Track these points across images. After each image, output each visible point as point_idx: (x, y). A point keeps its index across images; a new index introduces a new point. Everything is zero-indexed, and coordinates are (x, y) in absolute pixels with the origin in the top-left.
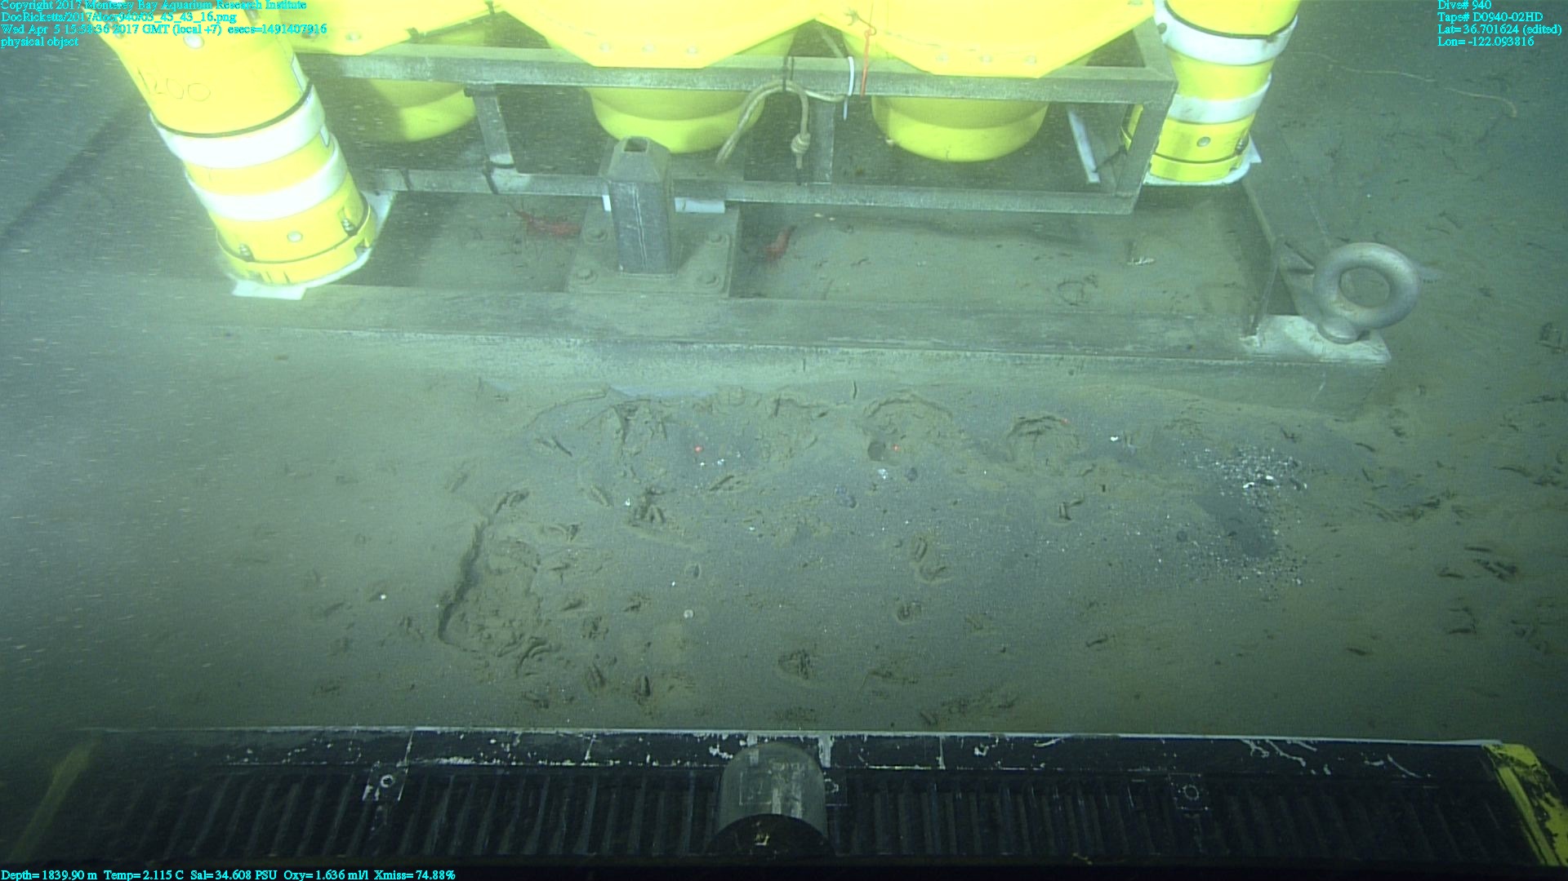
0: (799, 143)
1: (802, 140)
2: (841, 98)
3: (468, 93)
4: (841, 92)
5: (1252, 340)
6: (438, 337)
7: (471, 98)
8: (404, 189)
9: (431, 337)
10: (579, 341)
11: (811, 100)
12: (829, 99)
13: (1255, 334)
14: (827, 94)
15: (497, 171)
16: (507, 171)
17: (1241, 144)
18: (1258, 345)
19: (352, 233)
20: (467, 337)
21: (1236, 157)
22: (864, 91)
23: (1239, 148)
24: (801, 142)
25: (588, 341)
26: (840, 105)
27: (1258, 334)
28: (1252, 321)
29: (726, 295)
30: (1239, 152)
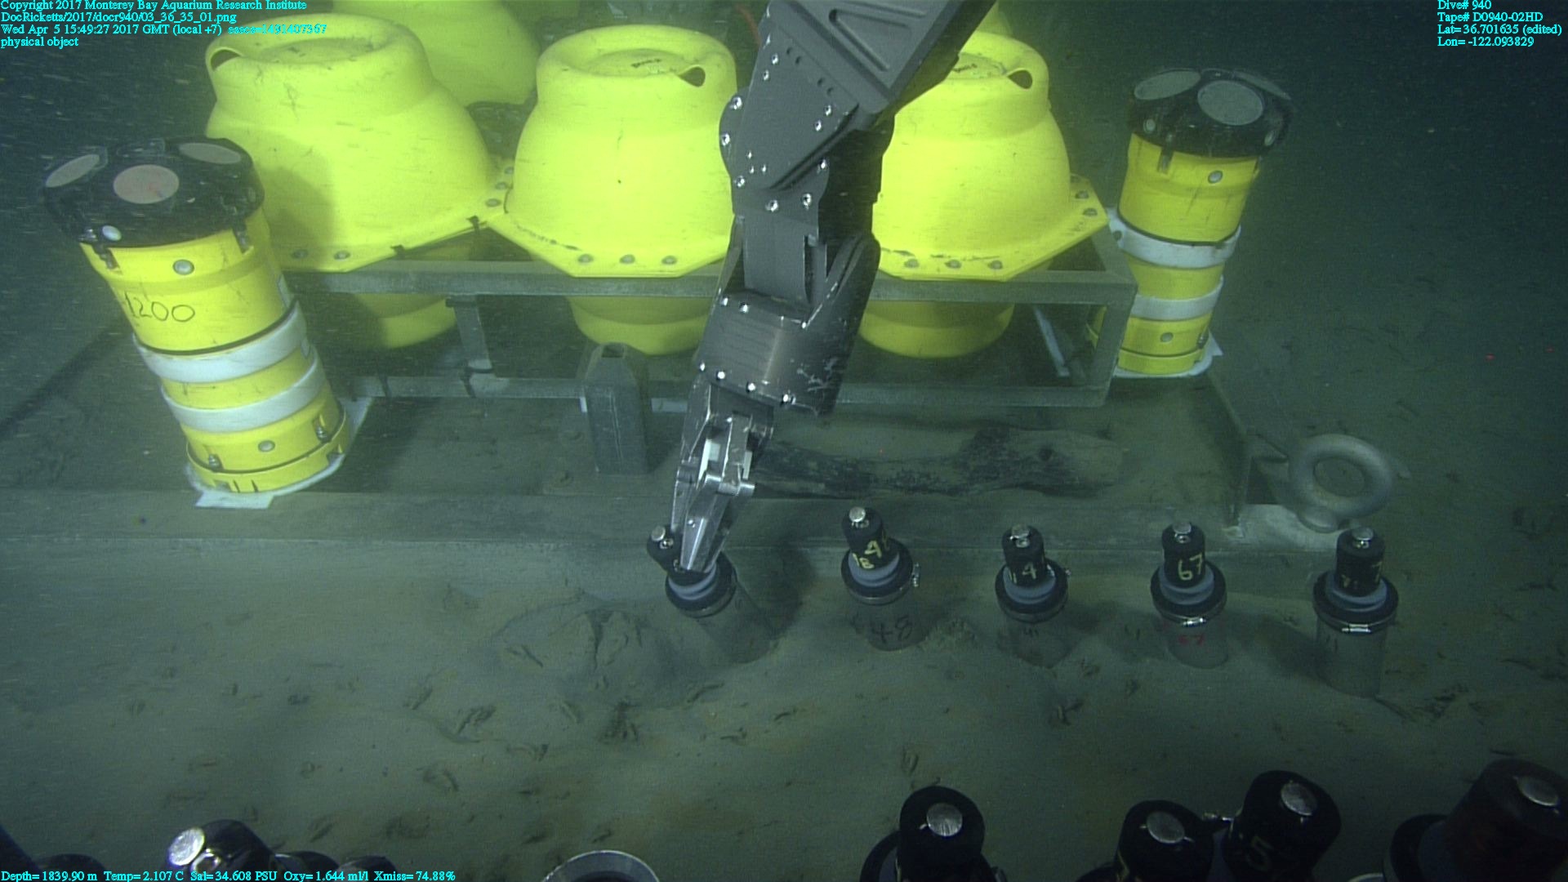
3: (449, 304)
5: (1235, 531)
6: (407, 544)
7: (452, 309)
8: (381, 394)
9: (400, 544)
10: (552, 546)
13: (1237, 524)
15: (475, 376)
16: (485, 375)
17: (1202, 338)
18: (1241, 535)
19: (324, 441)
20: (437, 543)
21: (1199, 351)
23: (1200, 342)
25: (561, 545)
27: (1240, 524)
28: (1232, 510)
30: (1201, 346)
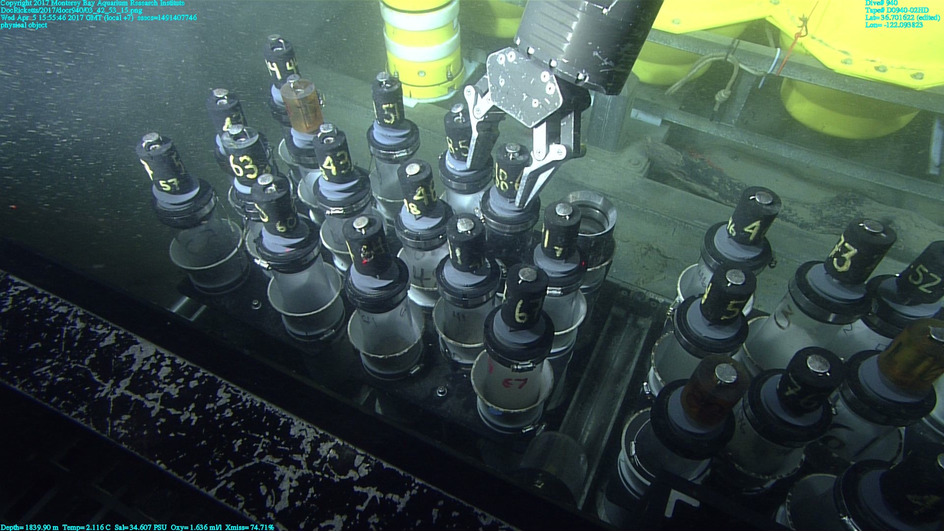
0: (722, 95)
1: (725, 94)
2: (762, 73)
4: (763, 70)
11: (740, 70)
12: (753, 72)
14: (753, 69)
19: (449, 80)
22: (780, 73)
24: (723, 95)
26: (759, 78)
29: (642, 175)
